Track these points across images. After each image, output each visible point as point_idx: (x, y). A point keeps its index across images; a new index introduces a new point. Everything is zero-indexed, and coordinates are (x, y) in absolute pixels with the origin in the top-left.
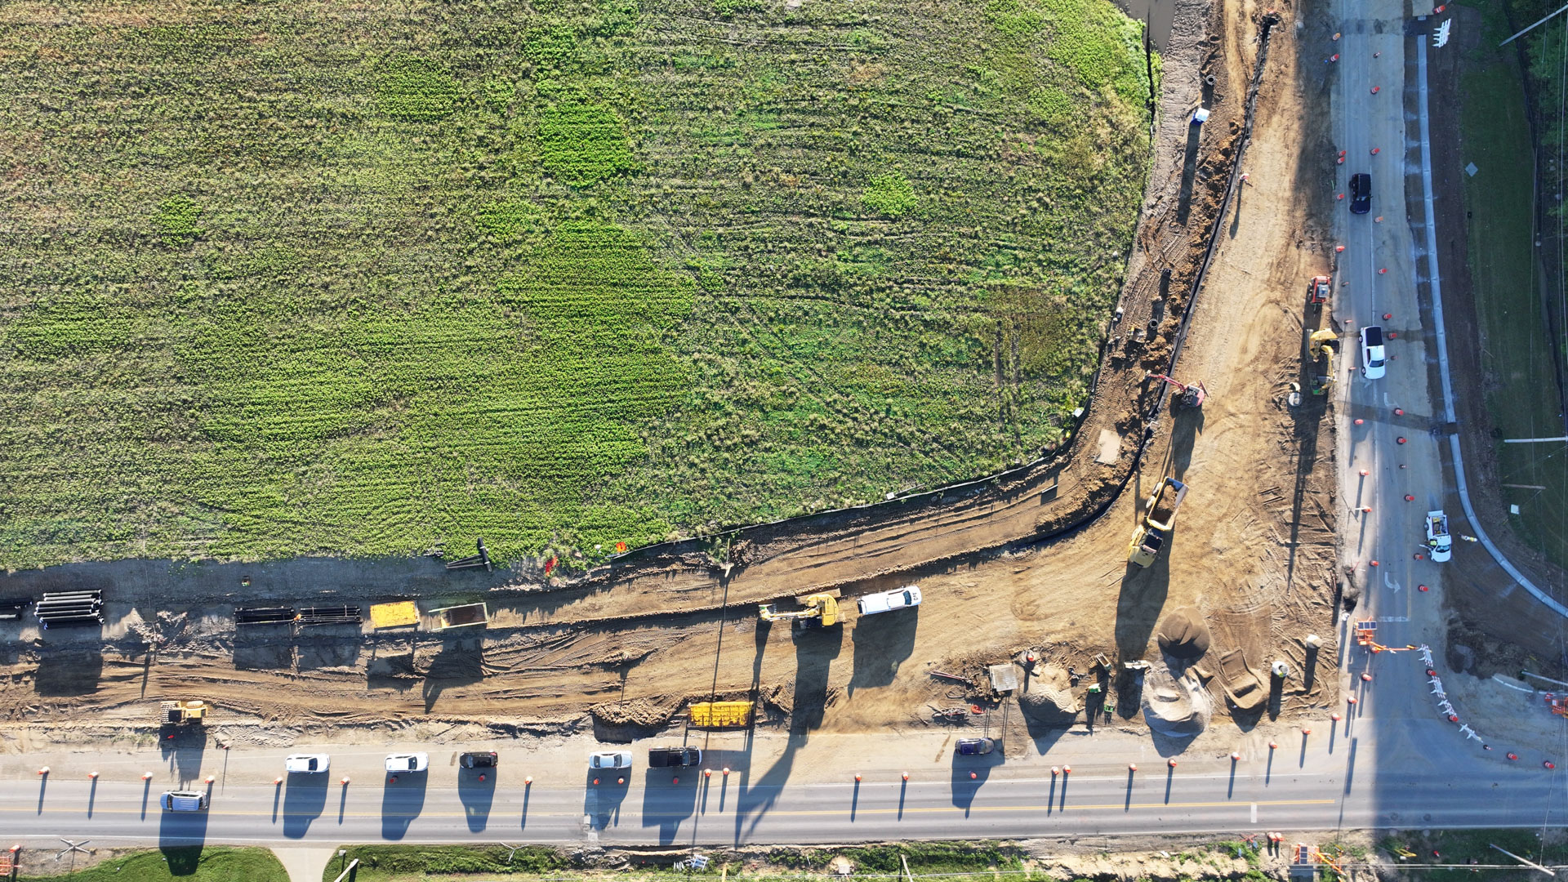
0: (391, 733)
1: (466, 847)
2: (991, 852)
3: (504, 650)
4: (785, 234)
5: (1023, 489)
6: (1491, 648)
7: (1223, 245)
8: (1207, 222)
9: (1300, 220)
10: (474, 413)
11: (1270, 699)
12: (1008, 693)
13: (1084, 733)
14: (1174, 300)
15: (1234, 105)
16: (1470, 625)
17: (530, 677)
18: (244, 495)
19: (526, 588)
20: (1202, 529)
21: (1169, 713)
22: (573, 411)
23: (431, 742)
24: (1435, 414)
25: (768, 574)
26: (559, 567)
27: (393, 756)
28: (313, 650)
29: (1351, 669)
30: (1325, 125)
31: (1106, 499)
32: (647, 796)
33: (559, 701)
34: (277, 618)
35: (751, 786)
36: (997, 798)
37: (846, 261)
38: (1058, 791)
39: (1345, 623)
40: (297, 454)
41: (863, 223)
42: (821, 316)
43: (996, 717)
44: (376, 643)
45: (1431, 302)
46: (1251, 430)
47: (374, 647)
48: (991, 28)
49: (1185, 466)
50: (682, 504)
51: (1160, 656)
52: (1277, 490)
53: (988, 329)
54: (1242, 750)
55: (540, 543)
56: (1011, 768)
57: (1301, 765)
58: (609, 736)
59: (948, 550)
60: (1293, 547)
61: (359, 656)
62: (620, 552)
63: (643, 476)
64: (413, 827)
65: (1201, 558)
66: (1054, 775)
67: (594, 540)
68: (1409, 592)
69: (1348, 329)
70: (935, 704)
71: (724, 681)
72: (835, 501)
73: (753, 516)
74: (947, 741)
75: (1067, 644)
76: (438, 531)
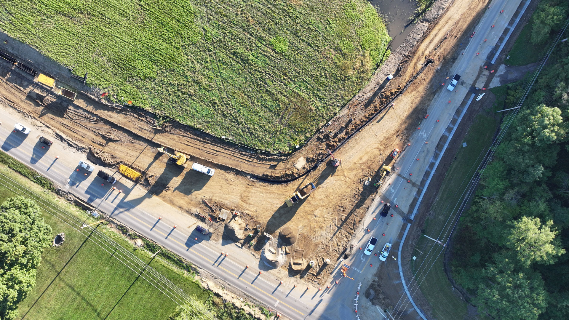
0: (24, 117)
1: (26, 166)
2: (188, 266)
3: (75, 113)
4: (240, 36)
5: (266, 160)
6: (381, 296)
7: (374, 122)
8: (373, 112)
9: (402, 129)
10: (109, 33)
11: (303, 271)
12: (223, 220)
13: (239, 247)
14: (348, 130)
15: (403, 80)
16: (379, 286)
17: (78, 126)
18: (21, 15)
19: (93, 97)
20: (314, 206)
21: (269, 256)
22: (140, 51)
23: (35, 127)
24: (408, 214)
25: (171, 139)
26: (107, 97)
27: (19, 124)
28: (15, 77)
29: (334, 277)
30: (428, 104)
31: (290, 179)
32: (91, 184)
33: (83, 139)
34: (9, 60)
35: (126, 200)
36: (199, 250)
37: (254, 56)
38: (220, 260)
39: (341, 262)
40: (46, 12)
41: (266, 48)
42: (235, 69)
43: (215, 225)
44: (36, 86)
45: (427, 178)
46: (348, 184)
47: (35, 87)
48: (343, 11)
49: (321, 183)
50: (157, 101)
51: (277, 237)
52: (345, 208)
53: (285, 104)
54: (285, 282)
55: (105, 86)
56: (210, 244)
57: (301, 297)
58: (91, 159)
59: (231, 165)
60: (339, 228)
61: (29, 87)
62: (129, 104)
63: (150, 85)
64: (13, 150)
65: (309, 215)
66: (222, 254)
67: (123, 95)
68: (366, 264)
69: (397, 171)
70: (198, 210)
71: (137, 164)
72: (205, 129)
73: (177, 118)
74: (195, 223)
75: (251, 216)
76: (76, 63)
